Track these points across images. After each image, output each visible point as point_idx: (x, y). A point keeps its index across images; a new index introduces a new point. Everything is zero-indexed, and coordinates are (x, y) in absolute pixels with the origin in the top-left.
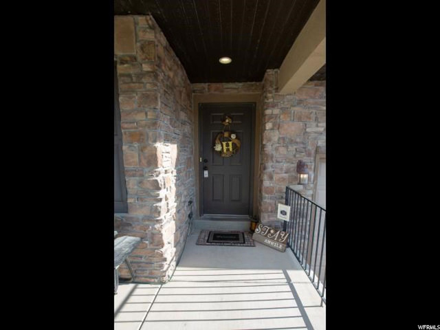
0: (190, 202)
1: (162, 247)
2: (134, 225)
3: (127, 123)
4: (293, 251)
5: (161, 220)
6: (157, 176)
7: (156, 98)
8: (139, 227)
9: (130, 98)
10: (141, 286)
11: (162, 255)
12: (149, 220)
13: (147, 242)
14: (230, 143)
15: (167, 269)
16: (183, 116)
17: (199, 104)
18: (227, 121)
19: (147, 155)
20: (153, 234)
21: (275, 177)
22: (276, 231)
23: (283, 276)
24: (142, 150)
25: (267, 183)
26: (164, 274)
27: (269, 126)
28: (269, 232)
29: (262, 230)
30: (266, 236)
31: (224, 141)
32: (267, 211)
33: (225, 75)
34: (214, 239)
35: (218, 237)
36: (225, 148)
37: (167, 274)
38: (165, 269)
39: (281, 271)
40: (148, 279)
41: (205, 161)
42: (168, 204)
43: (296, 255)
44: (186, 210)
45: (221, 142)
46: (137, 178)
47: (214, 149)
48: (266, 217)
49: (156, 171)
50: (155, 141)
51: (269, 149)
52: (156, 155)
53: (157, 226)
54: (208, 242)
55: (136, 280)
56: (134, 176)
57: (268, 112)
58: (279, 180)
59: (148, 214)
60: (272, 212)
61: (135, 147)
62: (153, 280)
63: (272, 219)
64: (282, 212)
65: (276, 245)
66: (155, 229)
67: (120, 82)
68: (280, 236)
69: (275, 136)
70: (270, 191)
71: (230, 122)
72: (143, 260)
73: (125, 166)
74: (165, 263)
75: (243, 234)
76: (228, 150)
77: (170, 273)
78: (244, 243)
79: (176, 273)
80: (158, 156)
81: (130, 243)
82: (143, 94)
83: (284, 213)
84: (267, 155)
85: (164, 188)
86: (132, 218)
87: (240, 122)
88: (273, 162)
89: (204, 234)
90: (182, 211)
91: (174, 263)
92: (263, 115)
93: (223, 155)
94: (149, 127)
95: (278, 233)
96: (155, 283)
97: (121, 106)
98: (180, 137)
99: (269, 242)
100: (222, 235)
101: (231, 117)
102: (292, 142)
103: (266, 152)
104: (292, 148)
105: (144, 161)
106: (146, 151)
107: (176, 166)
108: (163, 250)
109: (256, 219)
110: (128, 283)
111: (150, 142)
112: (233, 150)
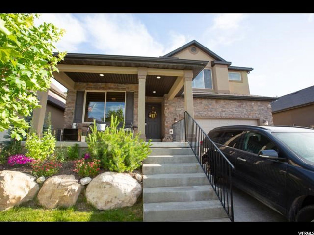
14: (154, 114)
18: (153, 108)
21: (168, 123)
22: (169, 138)
25: (166, 124)
27: (166, 108)
28: (167, 138)
29: (165, 138)
31: (152, 114)
33: (154, 95)
36: (152, 116)
47: (149, 116)
48: (166, 135)
51: (166, 115)
57: (165, 105)
69: (168, 111)
70: (167, 127)
83: (171, 132)
87: (157, 108)
88: (167, 118)
92: (164, 106)
93: (152, 118)
101: (155, 107)
102: (172, 113)
104: (173, 114)
112: (155, 117)
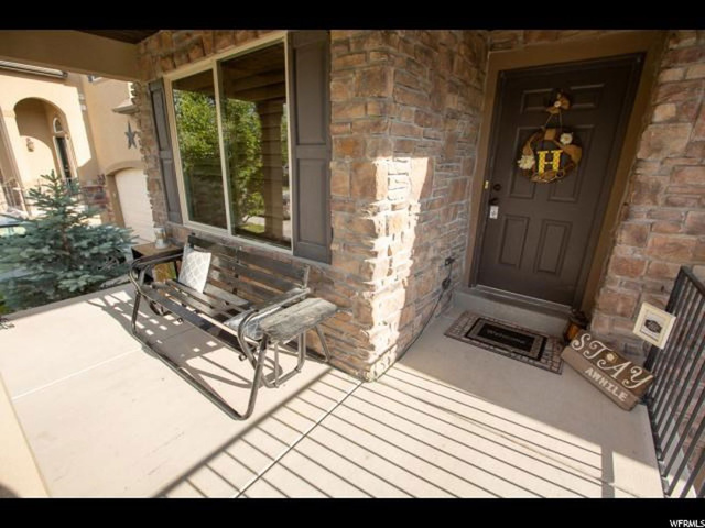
0: (450, 261)
1: (371, 328)
2: (335, 284)
3: (338, 124)
4: (652, 417)
5: (373, 286)
6: (374, 214)
7: (384, 78)
8: (342, 288)
9: (345, 81)
10: (335, 372)
11: (367, 339)
12: (356, 282)
13: (350, 314)
14: (557, 154)
15: (375, 362)
16: (453, 102)
17: (500, 72)
18: (558, 104)
19: (361, 178)
20: (360, 305)
21: (653, 239)
22: (621, 360)
23: (598, 461)
24: (355, 168)
25: (624, 249)
26: (367, 368)
27: (663, 112)
28: (603, 355)
29: (586, 347)
30: (594, 362)
31: (542, 149)
32: (611, 310)
34: (479, 335)
35: (491, 332)
36: (542, 163)
37: (373, 368)
38: (371, 361)
39: (598, 450)
40: (347, 368)
41: (496, 187)
42: (391, 261)
43: (654, 428)
44: (437, 274)
45: (535, 151)
46: (346, 214)
47: (517, 165)
48: (607, 322)
49: (372, 207)
50: (375, 155)
51: (651, 169)
52: (374, 178)
53: (366, 294)
54: (466, 336)
55: (333, 362)
56: (342, 209)
58: (662, 247)
59: (357, 272)
60: (623, 315)
61: (346, 164)
62: (352, 371)
63: (619, 329)
64: (647, 323)
65: (612, 388)
66: (363, 298)
67: (334, 56)
68: (627, 374)
70: (631, 269)
71: (566, 107)
72: (343, 337)
73: (332, 193)
74: (371, 352)
75: (545, 339)
76: (548, 168)
77: (379, 368)
78: (539, 359)
79: (391, 372)
80: (377, 180)
81: (320, 310)
82: (364, 73)
83: (654, 326)
84: (640, 187)
85: (387, 234)
86: (335, 273)
87: (591, 105)
88: (655, 202)
89: (465, 320)
90: (429, 274)
91: (393, 355)
93: (535, 179)
94: (368, 131)
95: (626, 365)
96: (354, 376)
97: (332, 96)
98: (442, 142)
99: (597, 376)
100: (500, 330)
103: (641, 179)
105: (357, 188)
106: (361, 171)
107: (423, 195)
108: (371, 332)
109: (581, 320)
110: (322, 362)
111: (369, 158)
112: (560, 168)
